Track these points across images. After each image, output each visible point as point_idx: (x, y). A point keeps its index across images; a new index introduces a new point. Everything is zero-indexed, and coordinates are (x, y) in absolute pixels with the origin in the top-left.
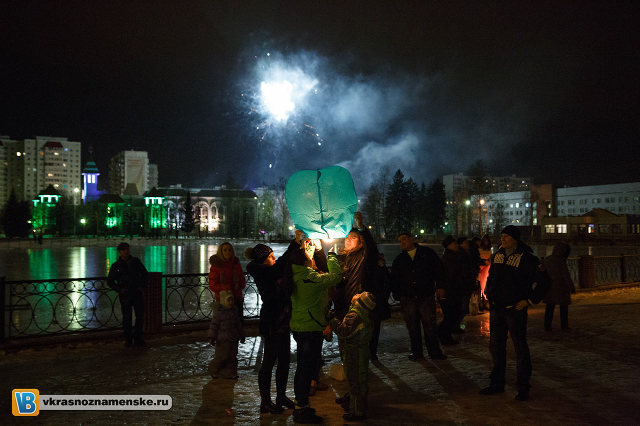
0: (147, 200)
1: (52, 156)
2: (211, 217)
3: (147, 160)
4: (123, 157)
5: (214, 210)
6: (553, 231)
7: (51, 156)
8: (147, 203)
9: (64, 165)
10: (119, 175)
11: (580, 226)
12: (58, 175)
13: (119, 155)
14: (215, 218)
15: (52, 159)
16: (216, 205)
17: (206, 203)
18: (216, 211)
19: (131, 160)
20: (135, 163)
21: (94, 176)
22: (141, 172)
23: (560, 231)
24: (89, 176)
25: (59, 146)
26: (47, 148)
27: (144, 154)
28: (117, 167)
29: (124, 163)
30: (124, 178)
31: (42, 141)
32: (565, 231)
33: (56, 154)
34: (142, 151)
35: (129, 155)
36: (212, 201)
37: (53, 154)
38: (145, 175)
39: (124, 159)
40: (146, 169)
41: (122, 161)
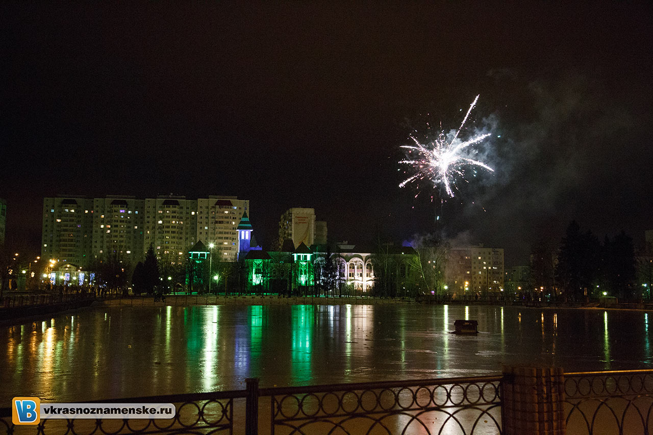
0: (295, 255)
1: (223, 215)
2: (366, 275)
3: (314, 217)
4: (290, 214)
5: (369, 267)
7: (221, 215)
8: (295, 259)
9: (234, 223)
10: (287, 232)
12: (228, 233)
13: (287, 213)
14: (370, 276)
15: (222, 217)
16: (372, 262)
17: (361, 260)
18: (371, 268)
19: (298, 217)
20: (302, 220)
21: (247, 232)
22: (308, 228)
24: (243, 232)
25: (229, 204)
26: (217, 206)
27: (310, 211)
28: (285, 224)
29: (291, 221)
30: (291, 235)
31: (213, 201)
33: (226, 212)
34: (309, 207)
35: (296, 212)
36: (367, 258)
37: (223, 212)
38: (312, 231)
39: (291, 216)
40: (313, 226)
41: (290, 218)
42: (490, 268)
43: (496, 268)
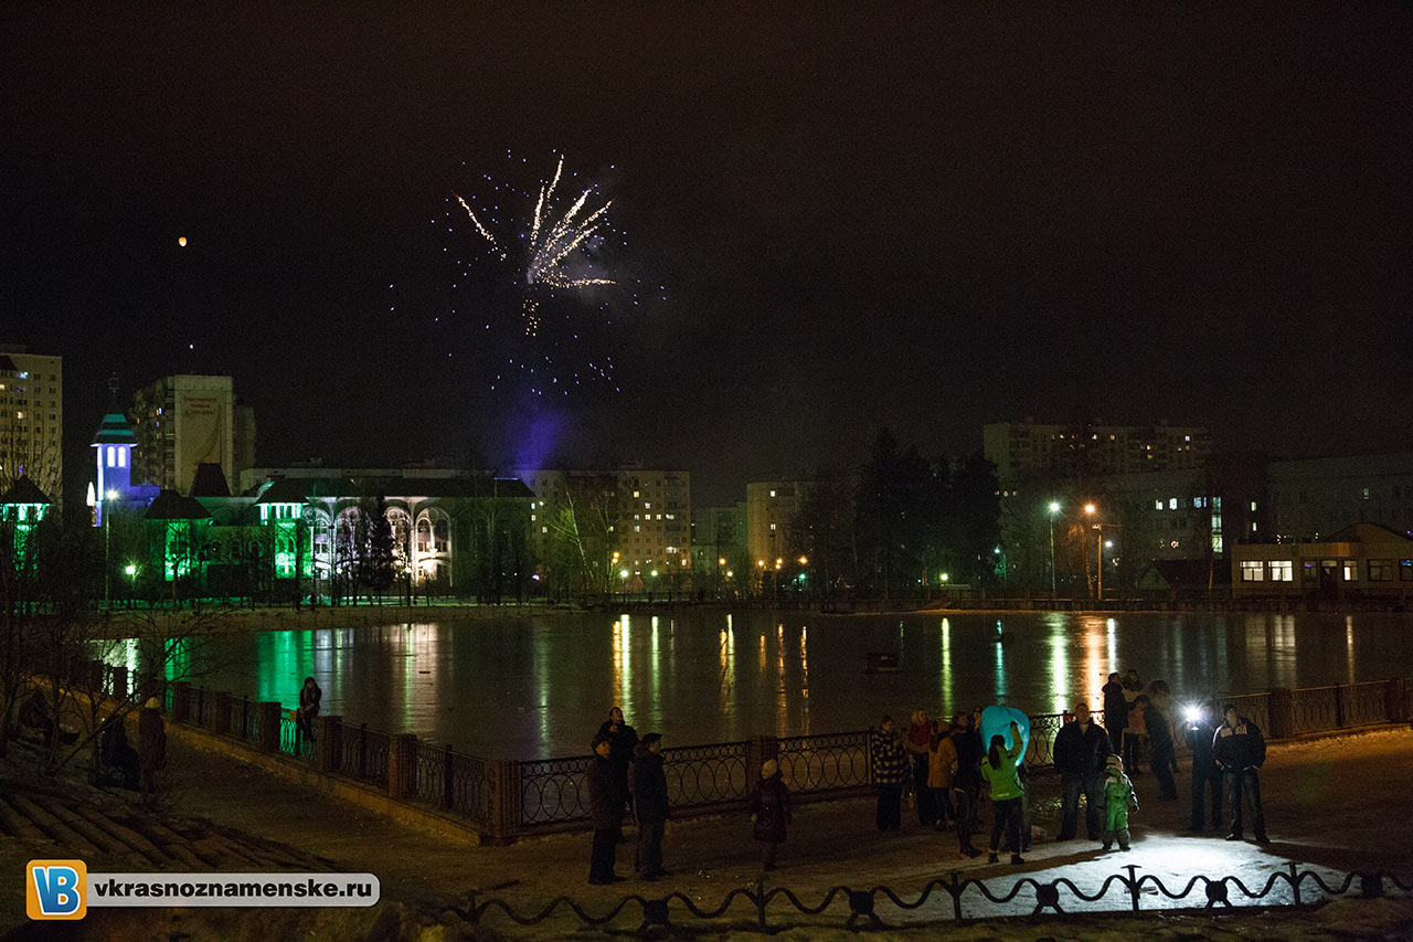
0: (264, 508)
2: (417, 548)
3: (230, 398)
4: (169, 392)
5: (424, 527)
6: (1259, 577)
8: (264, 515)
9: (20, 415)
10: (158, 435)
11: (1324, 563)
12: (5, 441)
13: (159, 386)
14: (427, 550)
16: (431, 517)
17: (405, 512)
18: (428, 531)
19: (190, 400)
20: (202, 405)
21: (122, 450)
22: (217, 429)
23: (1276, 577)
24: (111, 450)
27: (226, 383)
28: (153, 415)
29: (171, 407)
30: (172, 443)
32: (1288, 577)
34: (220, 374)
35: (186, 385)
36: (420, 507)
38: (229, 434)
39: (173, 397)
40: (229, 419)
41: (168, 400)
42: (659, 517)
43: (672, 517)
